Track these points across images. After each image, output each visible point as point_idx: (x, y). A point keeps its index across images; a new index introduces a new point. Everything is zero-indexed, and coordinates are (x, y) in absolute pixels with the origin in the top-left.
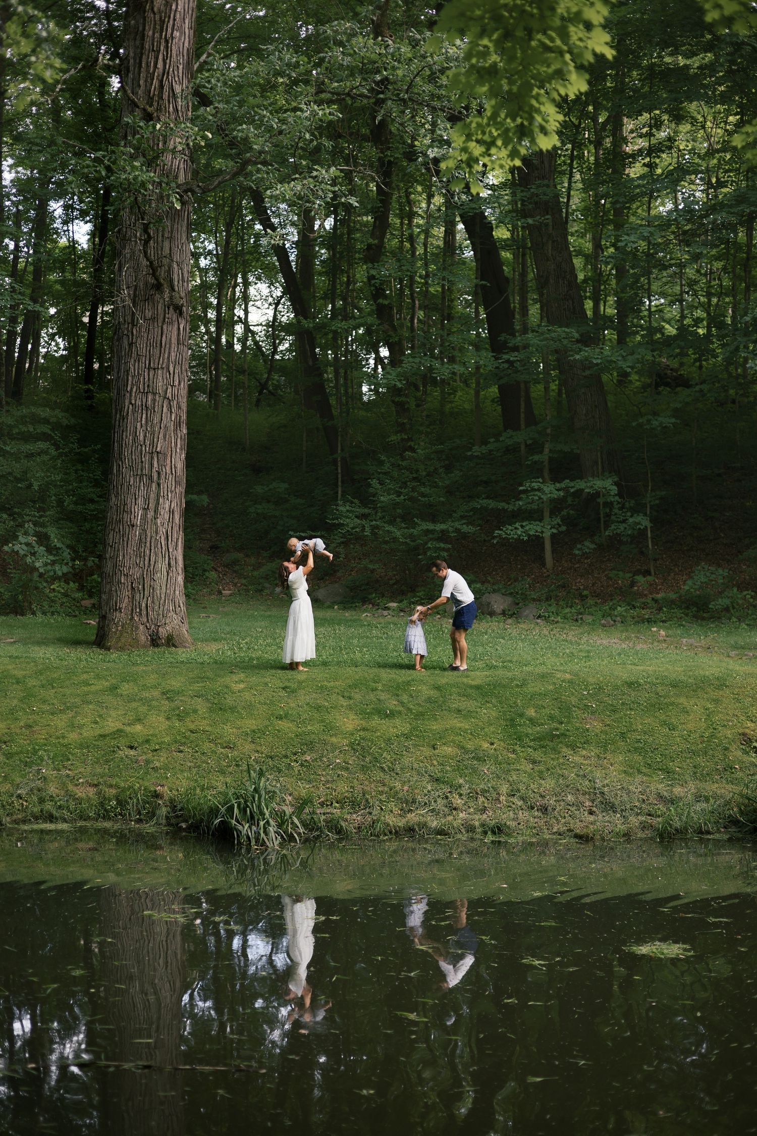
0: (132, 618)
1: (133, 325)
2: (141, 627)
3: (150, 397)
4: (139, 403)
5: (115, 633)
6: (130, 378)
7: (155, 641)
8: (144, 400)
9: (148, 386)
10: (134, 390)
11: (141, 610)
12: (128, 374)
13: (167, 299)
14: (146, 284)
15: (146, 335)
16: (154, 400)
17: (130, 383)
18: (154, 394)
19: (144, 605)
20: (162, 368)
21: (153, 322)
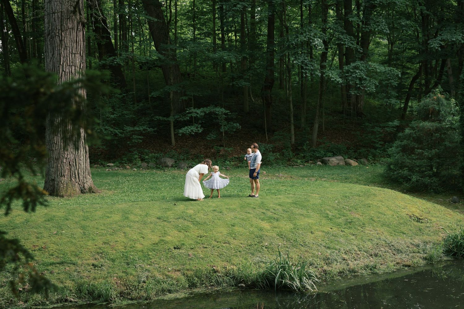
0: (71, 179)
1: (62, 31)
2: (76, 184)
3: (73, 68)
4: (67, 70)
5: (63, 188)
6: (62, 58)
7: (83, 191)
8: (70, 69)
9: (72, 62)
10: (65, 64)
11: (75, 176)
12: (60, 56)
13: (78, 19)
14: (68, 10)
15: (69, 36)
16: (75, 69)
17: (62, 60)
18: (75, 66)
19: (77, 173)
20: (78, 54)
21: (73, 30)
